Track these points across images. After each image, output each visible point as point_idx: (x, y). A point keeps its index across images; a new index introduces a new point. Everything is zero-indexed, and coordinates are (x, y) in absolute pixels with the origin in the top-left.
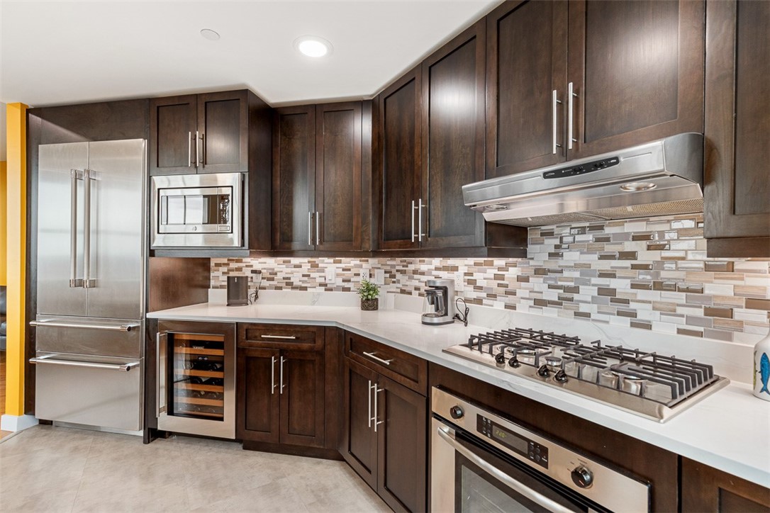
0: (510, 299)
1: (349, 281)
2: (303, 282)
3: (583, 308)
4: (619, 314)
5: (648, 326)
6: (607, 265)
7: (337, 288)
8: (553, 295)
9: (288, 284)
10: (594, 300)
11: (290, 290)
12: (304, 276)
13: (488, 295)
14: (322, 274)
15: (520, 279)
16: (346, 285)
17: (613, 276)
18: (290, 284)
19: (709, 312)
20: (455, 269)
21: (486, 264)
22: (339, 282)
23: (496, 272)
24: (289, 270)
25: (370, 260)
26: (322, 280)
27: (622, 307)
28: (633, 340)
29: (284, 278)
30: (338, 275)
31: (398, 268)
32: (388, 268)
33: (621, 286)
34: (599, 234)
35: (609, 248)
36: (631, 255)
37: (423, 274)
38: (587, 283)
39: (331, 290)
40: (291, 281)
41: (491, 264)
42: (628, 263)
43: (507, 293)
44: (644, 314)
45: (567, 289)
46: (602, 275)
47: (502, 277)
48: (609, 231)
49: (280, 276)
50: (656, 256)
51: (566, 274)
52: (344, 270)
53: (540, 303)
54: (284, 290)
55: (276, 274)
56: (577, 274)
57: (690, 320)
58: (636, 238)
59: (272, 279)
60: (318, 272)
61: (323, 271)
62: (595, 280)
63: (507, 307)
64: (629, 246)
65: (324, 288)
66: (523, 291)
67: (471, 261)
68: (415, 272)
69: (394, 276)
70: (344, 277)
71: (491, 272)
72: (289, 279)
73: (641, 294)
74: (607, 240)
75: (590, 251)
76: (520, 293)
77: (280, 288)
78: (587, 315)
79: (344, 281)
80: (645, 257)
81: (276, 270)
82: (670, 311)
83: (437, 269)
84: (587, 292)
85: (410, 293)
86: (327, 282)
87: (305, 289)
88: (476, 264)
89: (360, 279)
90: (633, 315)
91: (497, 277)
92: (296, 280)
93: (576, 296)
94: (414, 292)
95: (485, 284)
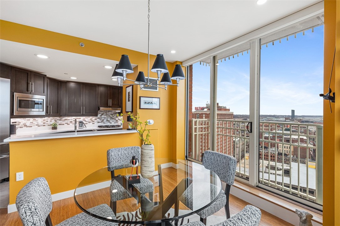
0: (93, 122)
1: (45, 123)
2: (31, 125)
3: (105, 122)
6: (107, 117)
7: (42, 126)
8: (101, 121)
9: (25, 126)
11: (26, 128)
12: (31, 123)
14: (37, 122)
15: (95, 119)
16: (44, 124)
18: (26, 126)
19: (116, 121)
20: (80, 118)
21: (88, 117)
22: (42, 124)
24: (25, 121)
25: (50, 117)
26: (37, 124)
27: (109, 121)
29: (23, 124)
30: (42, 122)
31: (57, 119)
32: (55, 119)
33: (109, 119)
35: (108, 115)
36: (110, 116)
37: (69, 120)
38: (105, 119)
39: (40, 126)
40: (26, 125)
41: (90, 117)
44: (111, 122)
47: (92, 119)
48: (107, 113)
49: (22, 123)
51: (102, 118)
52: (43, 120)
53: (98, 122)
54: (23, 128)
55: (20, 123)
58: (110, 114)
59: (19, 125)
60: (36, 121)
61: (37, 121)
62: (106, 119)
63: (93, 124)
64: (110, 115)
65: (37, 126)
66: (96, 121)
67: (85, 117)
68: (65, 120)
69: (56, 121)
70: (44, 122)
72: (26, 124)
73: (111, 120)
74: (107, 114)
76: (95, 121)
77: (22, 127)
78: (105, 123)
79: (43, 123)
80: (111, 116)
81: (20, 122)
82: (113, 121)
84: (105, 120)
85: (64, 125)
86: (39, 124)
87: (32, 127)
89: (48, 122)
91: (90, 119)
92: (28, 124)
94: (65, 124)
95: (88, 121)
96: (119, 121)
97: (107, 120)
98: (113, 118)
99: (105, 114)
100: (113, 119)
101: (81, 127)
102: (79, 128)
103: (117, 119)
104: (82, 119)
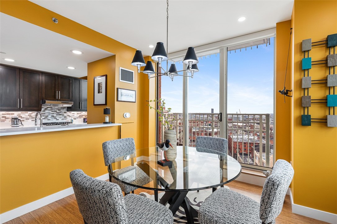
3: (49, 119)
4: (55, 119)
5: (58, 120)
6: (53, 112)
10: (51, 117)
13: (26, 119)
17: (54, 114)
19: (64, 117)
20: (14, 114)
21: (25, 113)
23: (29, 114)
27: (55, 118)
28: (57, 121)
33: (55, 115)
34: (51, 108)
35: (53, 110)
36: (56, 111)
38: (50, 115)
41: (27, 113)
42: (56, 112)
43: (32, 118)
44: (58, 118)
45: (46, 116)
46: (52, 114)
47: (31, 115)
50: (59, 111)
51: (46, 114)
56: (48, 114)
57: (63, 118)
58: (57, 109)
63: (32, 121)
64: (56, 110)
67: (20, 112)
71: (27, 114)
73: (57, 116)
74: (53, 109)
75: (50, 110)
80: (58, 111)
82: (61, 118)
83: (3, 114)
84: (50, 116)
88: (21, 113)
90: (56, 119)
91: (29, 115)
93: (48, 117)
95: (25, 117)
96: (68, 117)
97: (52, 116)
98: (60, 113)
99: (50, 109)
100: (61, 115)
101: (17, 124)
102: (13, 126)
103: (65, 115)
104: (16, 114)
